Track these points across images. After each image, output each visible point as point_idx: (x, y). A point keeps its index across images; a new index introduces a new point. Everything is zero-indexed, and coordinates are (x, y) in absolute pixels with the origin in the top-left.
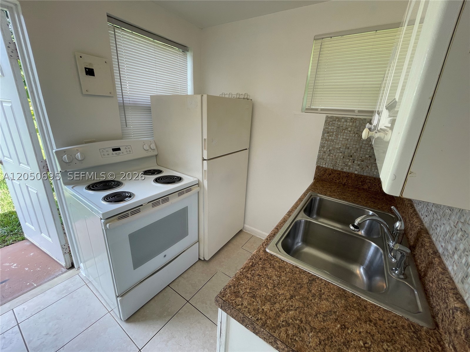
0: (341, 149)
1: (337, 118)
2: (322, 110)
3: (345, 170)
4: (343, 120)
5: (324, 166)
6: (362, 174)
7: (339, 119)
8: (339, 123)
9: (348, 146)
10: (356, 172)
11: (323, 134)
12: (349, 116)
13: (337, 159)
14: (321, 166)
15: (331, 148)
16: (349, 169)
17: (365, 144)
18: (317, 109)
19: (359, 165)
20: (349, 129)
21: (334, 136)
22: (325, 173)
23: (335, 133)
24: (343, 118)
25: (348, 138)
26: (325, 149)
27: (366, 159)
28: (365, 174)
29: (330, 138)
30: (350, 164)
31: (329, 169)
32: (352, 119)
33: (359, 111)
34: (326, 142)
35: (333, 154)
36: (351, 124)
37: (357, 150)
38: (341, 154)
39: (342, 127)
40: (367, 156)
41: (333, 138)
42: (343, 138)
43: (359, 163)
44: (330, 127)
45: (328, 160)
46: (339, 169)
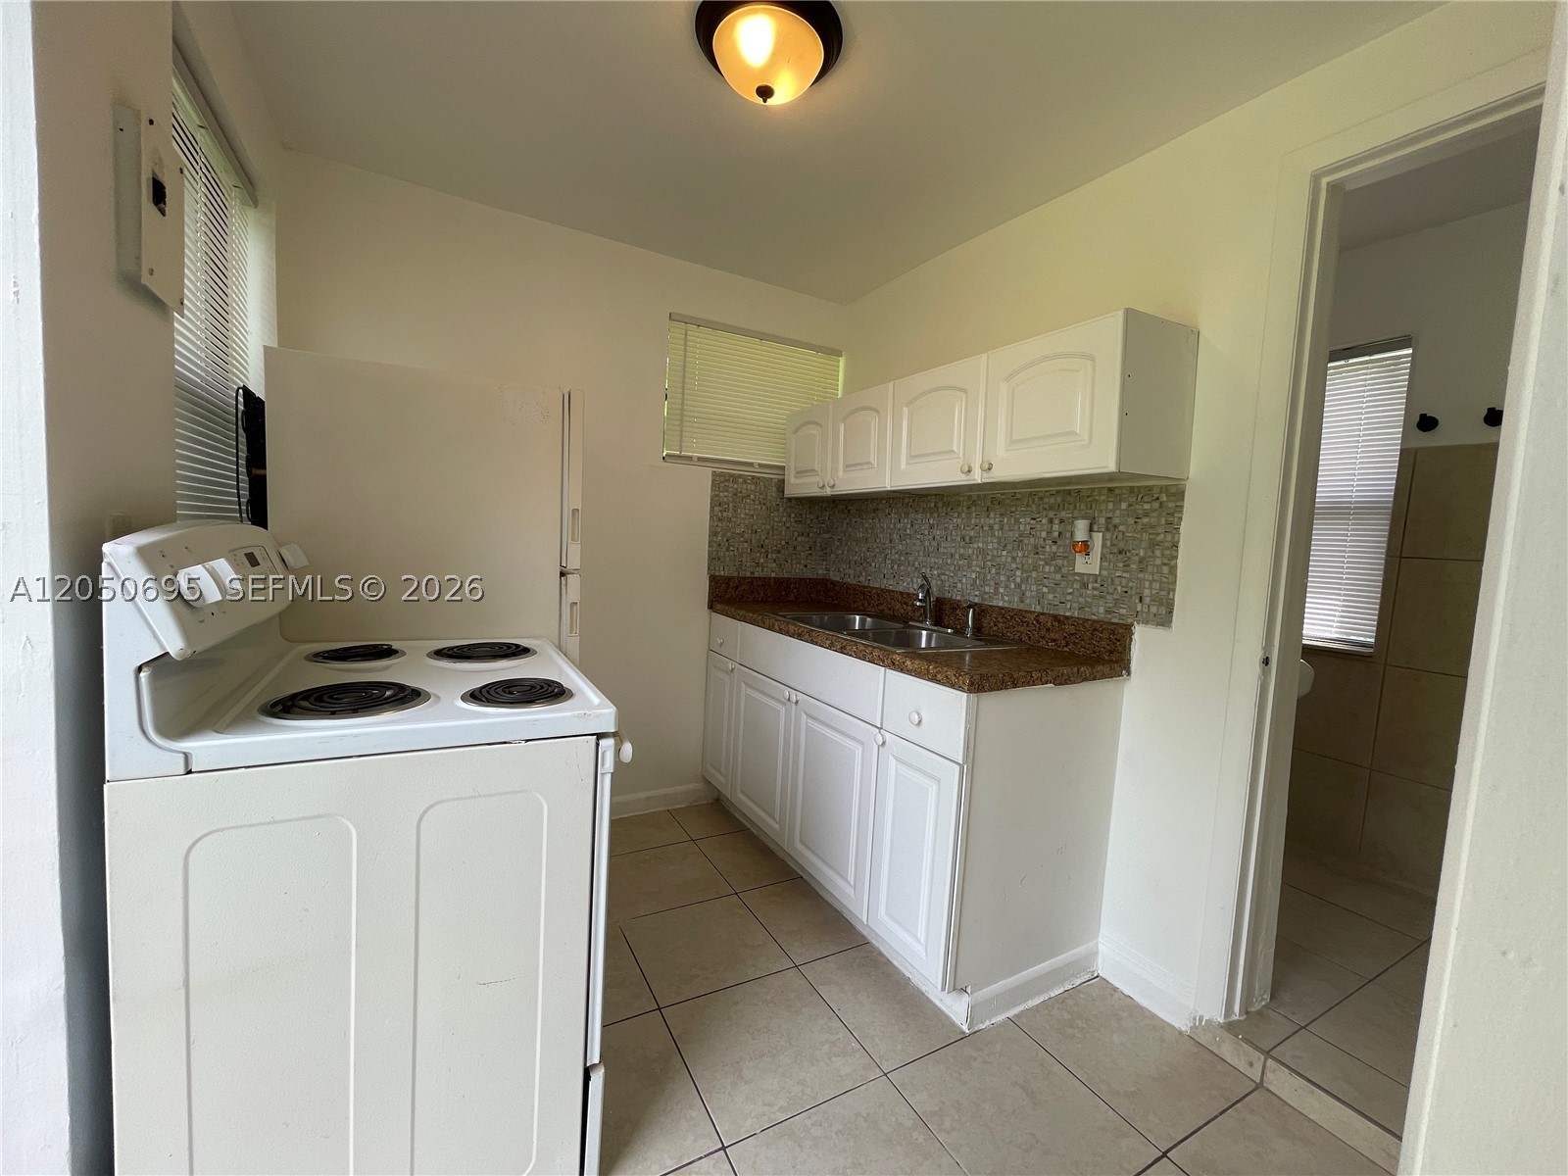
0: (746, 536)
1: (731, 475)
2: (700, 459)
3: (756, 575)
4: (741, 480)
5: (722, 573)
6: (781, 575)
7: (734, 478)
8: (735, 486)
9: (755, 527)
10: (773, 575)
11: (712, 508)
12: (747, 472)
13: (741, 555)
14: (717, 574)
15: (729, 534)
16: (763, 570)
17: (778, 522)
18: (690, 458)
19: (775, 561)
20: (752, 497)
21: (731, 510)
22: (728, 588)
23: (731, 505)
24: (740, 476)
25: (752, 512)
26: (720, 538)
27: (783, 547)
28: (786, 576)
29: (725, 514)
30: (762, 560)
31: (733, 577)
32: (753, 477)
33: (760, 465)
34: (720, 525)
35: (733, 546)
36: (753, 487)
37: (768, 533)
38: (746, 545)
39: (741, 493)
40: (783, 543)
41: (730, 515)
42: (746, 514)
43: (774, 556)
44: (722, 494)
45: (728, 559)
46: (748, 575)
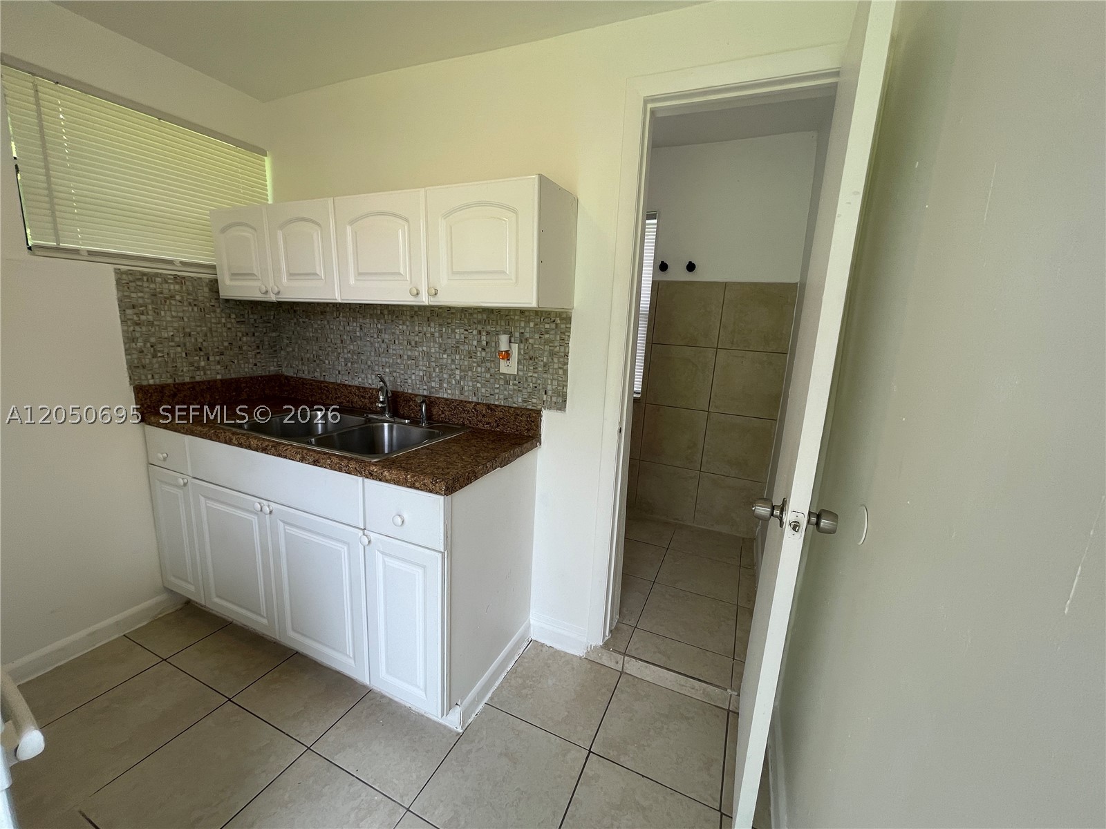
0: (177, 339)
1: (144, 274)
2: (90, 253)
3: (198, 379)
4: (158, 280)
5: (151, 382)
6: (228, 376)
7: (151, 278)
8: (152, 286)
9: (188, 330)
10: (219, 377)
11: (123, 311)
12: (169, 271)
13: (174, 360)
14: (145, 383)
15: (153, 340)
16: (205, 374)
17: (216, 323)
18: (76, 251)
19: (219, 363)
20: (178, 297)
21: (150, 312)
22: (162, 397)
23: (150, 307)
24: (157, 275)
25: (181, 314)
26: (140, 344)
27: (226, 348)
28: (233, 376)
29: (143, 317)
30: (202, 364)
31: (168, 385)
32: (176, 277)
33: (183, 264)
34: (137, 328)
35: (162, 352)
36: (177, 287)
37: (206, 335)
38: (179, 349)
39: (162, 293)
40: (226, 344)
41: (150, 318)
42: (173, 317)
43: (217, 358)
44: (134, 295)
45: (156, 366)
46: (187, 380)
